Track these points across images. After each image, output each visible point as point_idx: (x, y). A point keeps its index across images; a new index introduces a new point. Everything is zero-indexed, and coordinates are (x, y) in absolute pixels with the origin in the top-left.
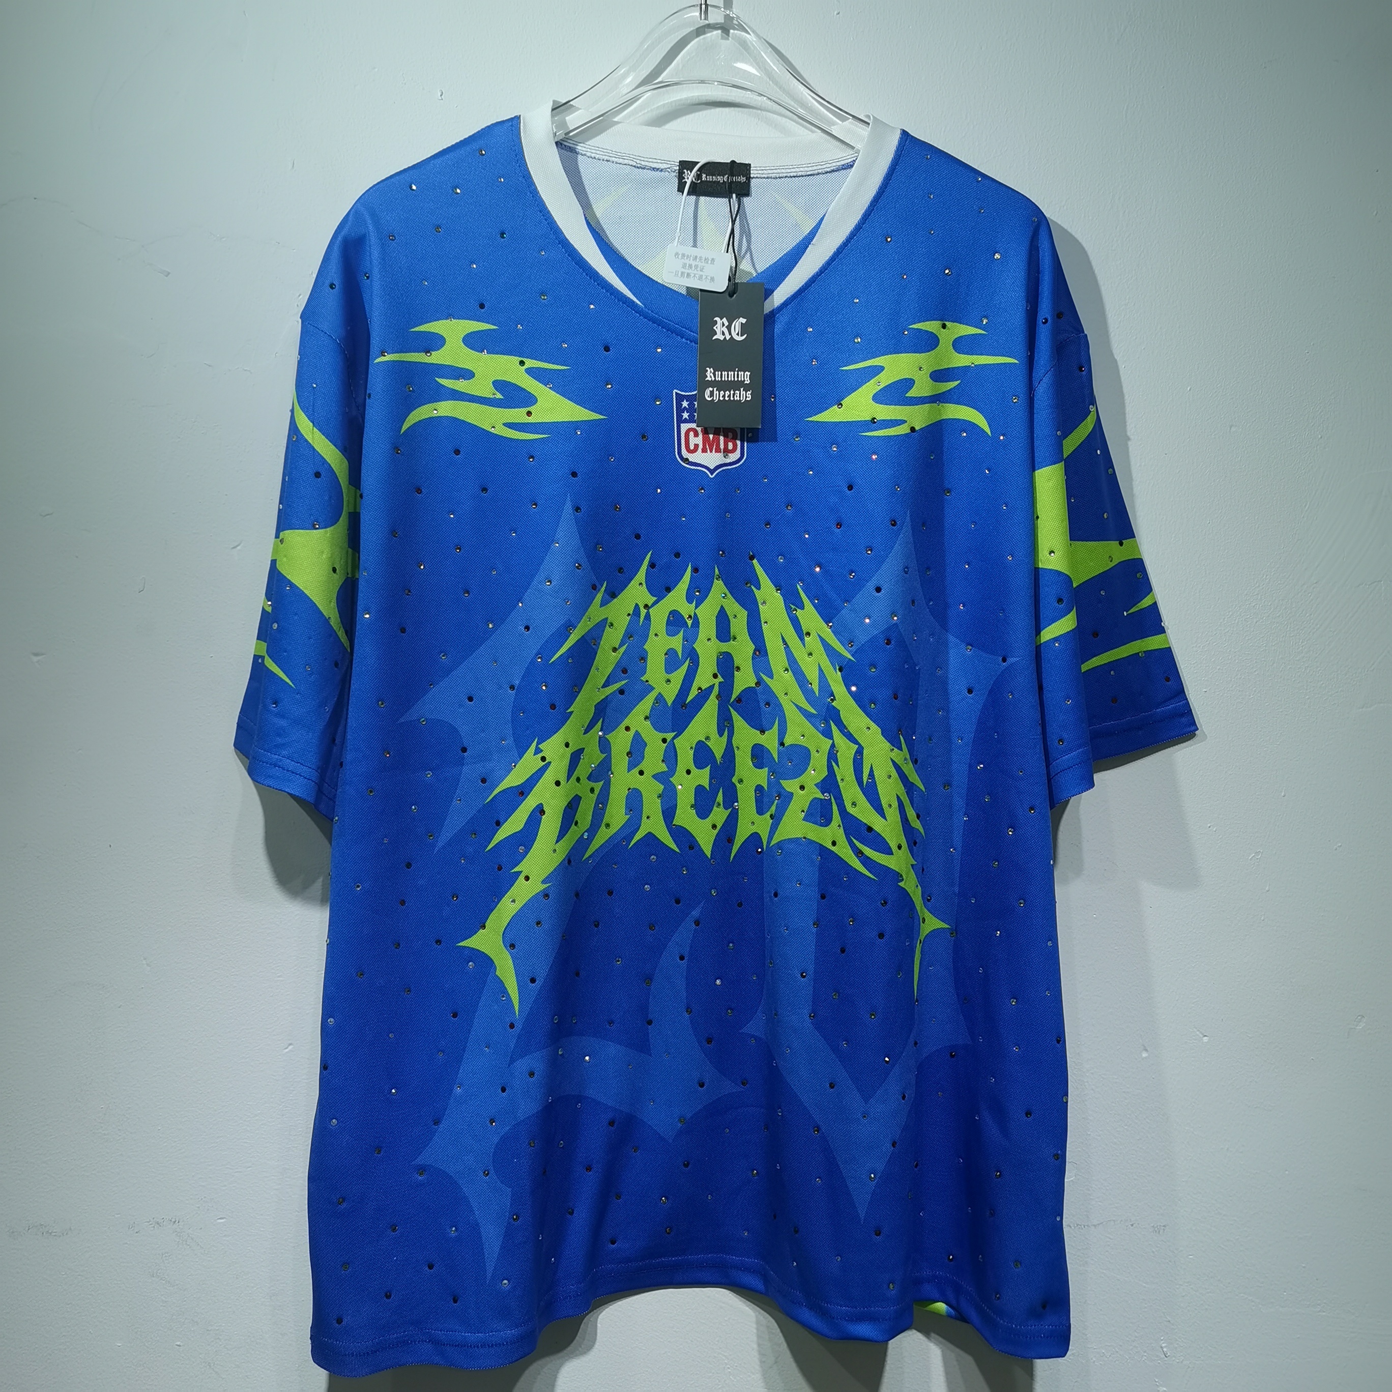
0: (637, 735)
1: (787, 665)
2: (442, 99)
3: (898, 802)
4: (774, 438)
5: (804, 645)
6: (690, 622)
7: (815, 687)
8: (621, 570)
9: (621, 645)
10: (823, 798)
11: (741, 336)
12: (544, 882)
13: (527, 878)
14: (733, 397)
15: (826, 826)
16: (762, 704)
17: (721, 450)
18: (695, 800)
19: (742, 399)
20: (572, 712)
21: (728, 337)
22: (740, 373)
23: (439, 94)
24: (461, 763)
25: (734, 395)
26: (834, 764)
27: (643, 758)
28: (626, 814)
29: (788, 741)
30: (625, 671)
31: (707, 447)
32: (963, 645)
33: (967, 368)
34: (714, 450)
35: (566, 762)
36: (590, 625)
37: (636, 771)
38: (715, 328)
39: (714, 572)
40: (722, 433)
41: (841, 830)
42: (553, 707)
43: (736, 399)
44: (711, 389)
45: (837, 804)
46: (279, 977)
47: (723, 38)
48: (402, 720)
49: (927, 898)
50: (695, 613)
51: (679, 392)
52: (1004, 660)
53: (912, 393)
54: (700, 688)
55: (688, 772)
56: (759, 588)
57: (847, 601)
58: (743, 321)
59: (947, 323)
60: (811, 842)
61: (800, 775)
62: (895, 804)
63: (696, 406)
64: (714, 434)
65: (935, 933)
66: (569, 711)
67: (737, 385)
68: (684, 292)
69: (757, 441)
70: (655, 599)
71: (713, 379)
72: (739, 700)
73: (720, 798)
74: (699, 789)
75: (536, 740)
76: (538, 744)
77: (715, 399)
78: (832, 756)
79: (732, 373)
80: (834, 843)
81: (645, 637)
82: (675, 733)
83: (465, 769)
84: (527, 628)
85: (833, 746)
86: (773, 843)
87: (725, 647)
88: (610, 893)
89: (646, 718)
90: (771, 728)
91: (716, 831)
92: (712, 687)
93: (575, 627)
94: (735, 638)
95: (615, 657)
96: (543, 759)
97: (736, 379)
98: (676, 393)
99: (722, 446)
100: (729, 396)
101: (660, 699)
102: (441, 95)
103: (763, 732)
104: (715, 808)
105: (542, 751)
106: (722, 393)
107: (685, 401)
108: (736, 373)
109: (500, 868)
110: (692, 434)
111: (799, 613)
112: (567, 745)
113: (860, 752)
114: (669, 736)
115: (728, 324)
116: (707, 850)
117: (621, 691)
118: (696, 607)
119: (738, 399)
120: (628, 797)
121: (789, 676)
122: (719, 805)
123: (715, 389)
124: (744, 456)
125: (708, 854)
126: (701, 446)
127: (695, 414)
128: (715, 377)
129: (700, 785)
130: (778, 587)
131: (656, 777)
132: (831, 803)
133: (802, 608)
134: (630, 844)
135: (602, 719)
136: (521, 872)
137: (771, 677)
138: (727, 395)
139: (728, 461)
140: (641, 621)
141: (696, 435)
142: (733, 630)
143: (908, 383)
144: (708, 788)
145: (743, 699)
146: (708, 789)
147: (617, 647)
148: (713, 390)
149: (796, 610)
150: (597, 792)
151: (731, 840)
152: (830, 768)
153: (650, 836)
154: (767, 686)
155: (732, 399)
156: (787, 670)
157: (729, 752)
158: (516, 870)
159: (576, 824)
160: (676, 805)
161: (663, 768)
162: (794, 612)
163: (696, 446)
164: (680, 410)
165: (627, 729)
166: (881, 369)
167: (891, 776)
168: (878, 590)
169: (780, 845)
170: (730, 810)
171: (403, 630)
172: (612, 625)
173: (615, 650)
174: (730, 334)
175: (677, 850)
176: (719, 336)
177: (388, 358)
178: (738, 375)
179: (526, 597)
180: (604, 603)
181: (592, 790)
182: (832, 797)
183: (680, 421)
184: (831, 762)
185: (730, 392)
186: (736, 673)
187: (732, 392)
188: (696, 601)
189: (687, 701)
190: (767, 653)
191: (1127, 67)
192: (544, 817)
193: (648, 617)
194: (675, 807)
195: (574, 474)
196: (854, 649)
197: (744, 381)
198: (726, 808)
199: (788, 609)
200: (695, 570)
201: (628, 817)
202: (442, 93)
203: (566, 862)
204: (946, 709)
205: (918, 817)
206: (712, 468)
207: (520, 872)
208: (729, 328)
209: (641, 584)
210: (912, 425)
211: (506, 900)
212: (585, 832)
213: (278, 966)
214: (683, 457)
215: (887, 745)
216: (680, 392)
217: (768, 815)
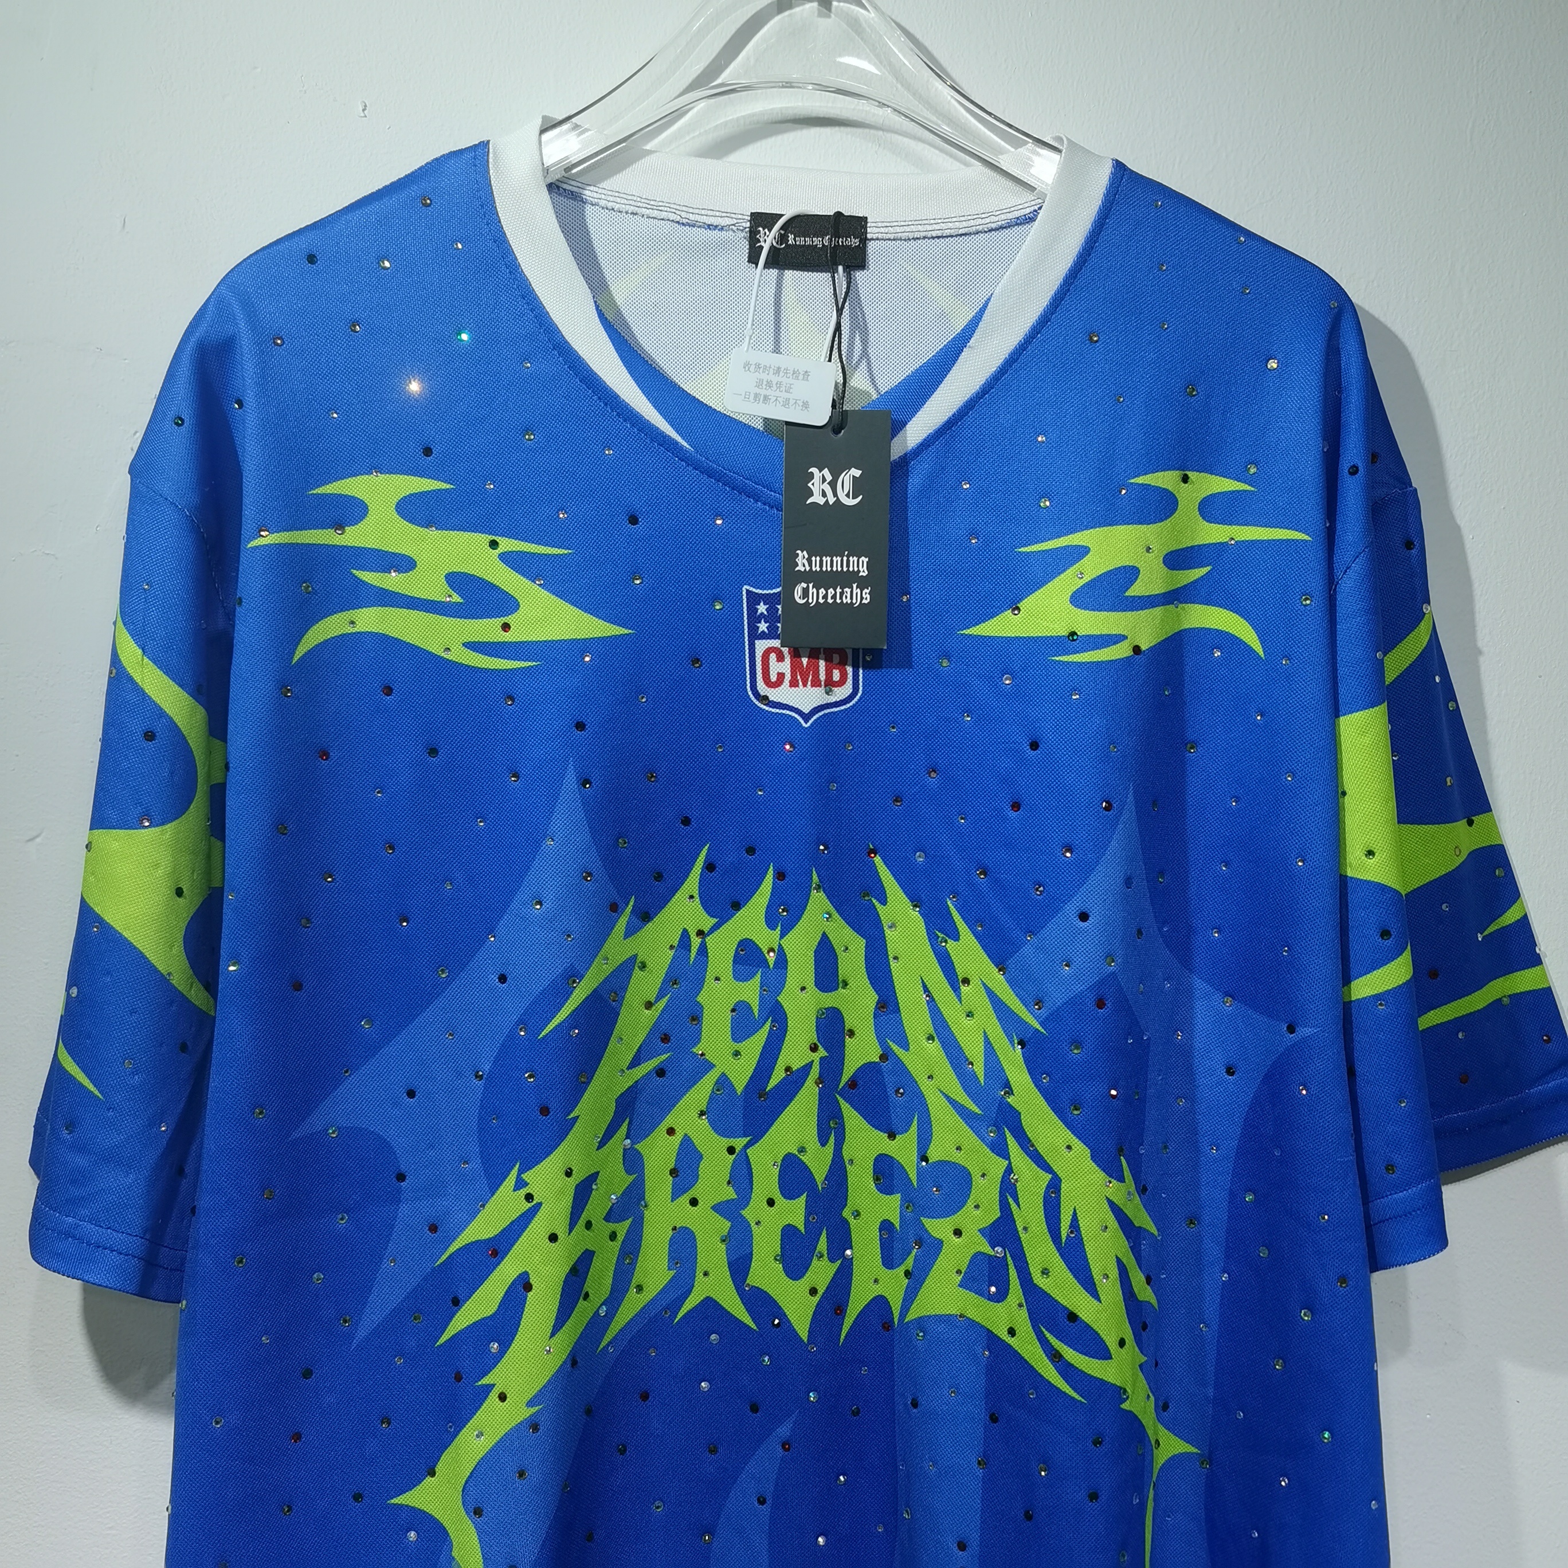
0: (687, 1141)
1: (931, 1030)
2: (366, 116)
3: (1119, 1269)
4: (907, 662)
5: (960, 1000)
6: (771, 957)
7: (979, 1069)
8: (659, 877)
9: (659, 998)
10: (993, 1253)
11: (853, 498)
12: (530, 1404)
13: (503, 1397)
14: (841, 598)
15: (998, 1302)
16: (891, 1092)
17: (820, 681)
18: (782, 1248)
19: (854, 601)
20: (576, 1118)
21: (832, 500)
22: (851, 558)
23: (361, 109)
24: (396, 1199)
25: (842, 594)
26: (1010, 1200)
27: (696, 1177)
28: (669, 1269)
29: (934, 1154)
30: (666, 1039)
31: (799, 677)
32: (1217, 996)
33: (1221, 547)
34: (809, 683)
35: (566, 1202)
36: (608, 969)
37: (685, 1199)
38: (810, 485)
39: (811, 879)
40: (822, 655)
41: (1024, 1313)
42: (545, 1111)
43: (845, 602)
44: (804, 585)
45: (1016, 1267)
46: (110, 1528)
47: (820, 15)
48: (296, 1135)
49: (1162, 1407)
50: (780, 945)
51: (751, 589)
52: (1291, 1029)
53: (1136, 590)
54: (788, 1069)
55: (771, 1203)
56: (884, 901)
57: (1032, 933)
58: (856, 473)
59: (1190, 474)
60: (973, 1324)
61: (954, 1213)
62: (1114, 1273)
63: (780, 612)
64: (809, 657)
65: (1175, 1461)
66: (572, 1115)
67: (846, 579)
68: (759, 425)
69: (880, 667)
70: (714, 921)
71: (808, 569)
72: (853, 1083)
73: (822, 1245)
74: (788, 1232)
75: (517, 1166)
76: (521, 1172)
77: (810, 601)
78: (1008, 1188)
79: (839, 559)
80: (1012, 1332)
81: (699, 983)
82: (748, 1138)
83: (404, 1209)
84: (503, 979)
85: (1009, 1170)
86: (911, 1316)
87: (829, 1000)
88: (645, 1396)
89: (702, 1113)
90: (906, 1131)
91: (816, 1299)
92: (808, 1066)
93: (581, 978)
94: (845, 984)
95: (650, 1017)
96: (529, 1197)
97: (845, 569)
98: (747, 590)
99: (822, 676)
100: (834, 597)
101: (724, 1082)
102: (364, 110)
103: (892, 1136)
104: (815, 1261)
105: (526, 1184)
106: (822, 591)
107: (762, 604)
108: (845, 558)
109: (458, 1378)
110: (773, 657)
111: (951, 946)
112: (569, 1173)
113: (1055, 1186)
114: (739, 1143)
115: (831, 478)
116: (802, 1329)
117: (660, 1072)
118: (782, 936)
119: (849, 602)
120: (672, 1242)
121: (935, 1048)
122: (822, 1256)
123: (811, 585)
124: (858, 690)
125: (804, 1334)
126: (788, 677)
127: (779, 625)
128: (810, 565)
129: (789, 1225)
130: (916, 902)
131: (717, 1208)
132: (1007, 1265)
133: (956, 937)
134: (676, 1317)
135: (628, 1120)
136: (494, 1385)
137: (905, 1046)
138: (830, 596)
139: (832, 699)
140: (693, 956)
141: (780, 658)
142: (843, 971)
143: (1130, 574)
144: (802, 1229)
145: (860, 1082)
146: (803, 1231)
147: (653, 1000)
148: (808, 586)
149: (946, 942)
150: (620, 1237)
151: (840, 1310)
152: (1004, 1206)
153: (709, 1303)
154: (899, 1062)
155: (838, 601)
156: (930, 1038)
157: (838, 1169)
158: (485, 1381)
159: (586, 1296)
160: (751, 1254)
161: (730, 1193)
162: (944, 944)
163: (781, 676)
164: (755, 618)
165: (671, 1131)
166: (1082, 552)
167: (1106, 1227)
168: (1084, 917)
169: (921, 1323)
170: (839, 1262)
171: (298, 987)
172: (643, 966)
173: (649, 1005)
174: (835, 494)
175: (753, 1326)
176: (817, 499)
177: (267, 539)
178: (848, 562)
179: (501, 928)
180: (631, 931)
181: (613, 1236)
182: (1008, 1255)
183: (755, 635)
184: (1006, 1197)
185: (835, 590)
186: (847, 1039)
187: (839, 590)
188: (782, 925)
189: (768, 1088)
190: (899, 1009)
191: (1472, 59)
192: (530, 1294)
193: (703, 950)
194: (749, 1257)
195: (580, 726)
196: (1044, 1012)
197: (859, 571)
198: (832, 1260)
199: (932, 938)
200: (780, 876)
201: (672, 1273)
202: (366, 106)
203: (569, 1364)
204: (1191, 1099)
205: (1149, 1280)
206: (806, 711)
207: (492, 1386)
208: (833, 484)
209: (691, 897)
210: (1136, 643)
211: (467, 1434)
212: (601, 1305)
213: (108, 1512)
214: (759, 694)
215: (1098, 1175)
216: (754, 590)
217: (900, 1271)
